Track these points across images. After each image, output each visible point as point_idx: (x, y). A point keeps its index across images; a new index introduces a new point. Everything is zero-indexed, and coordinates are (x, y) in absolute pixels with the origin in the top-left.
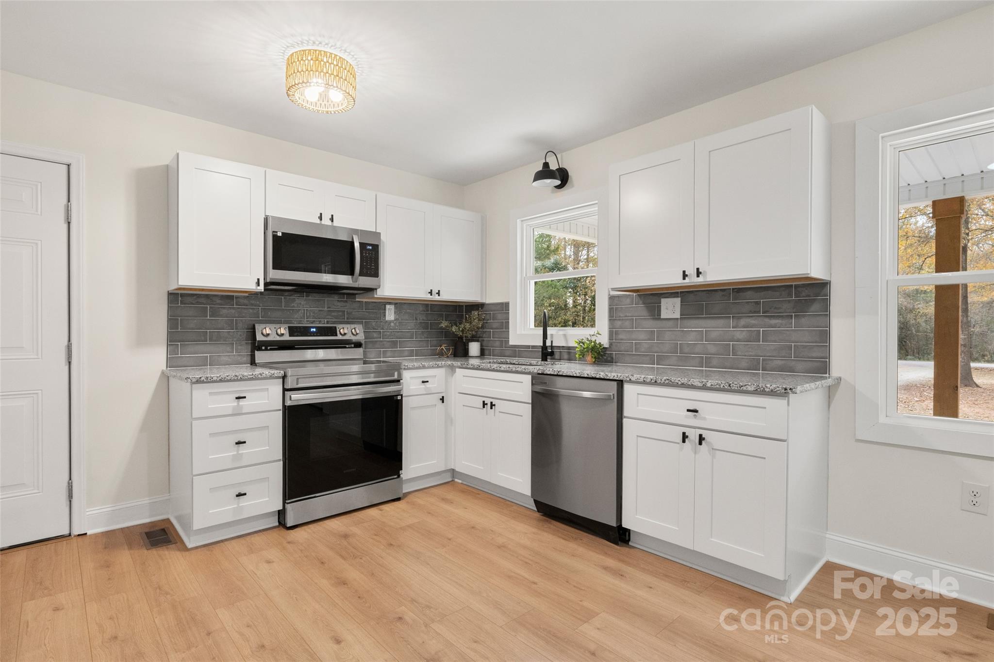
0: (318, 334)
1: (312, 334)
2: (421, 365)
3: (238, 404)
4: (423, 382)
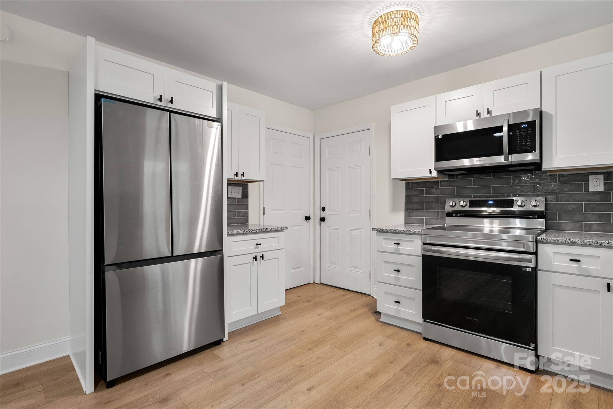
0: (495, 206)
1: (489, 206)
4: (571, 260)
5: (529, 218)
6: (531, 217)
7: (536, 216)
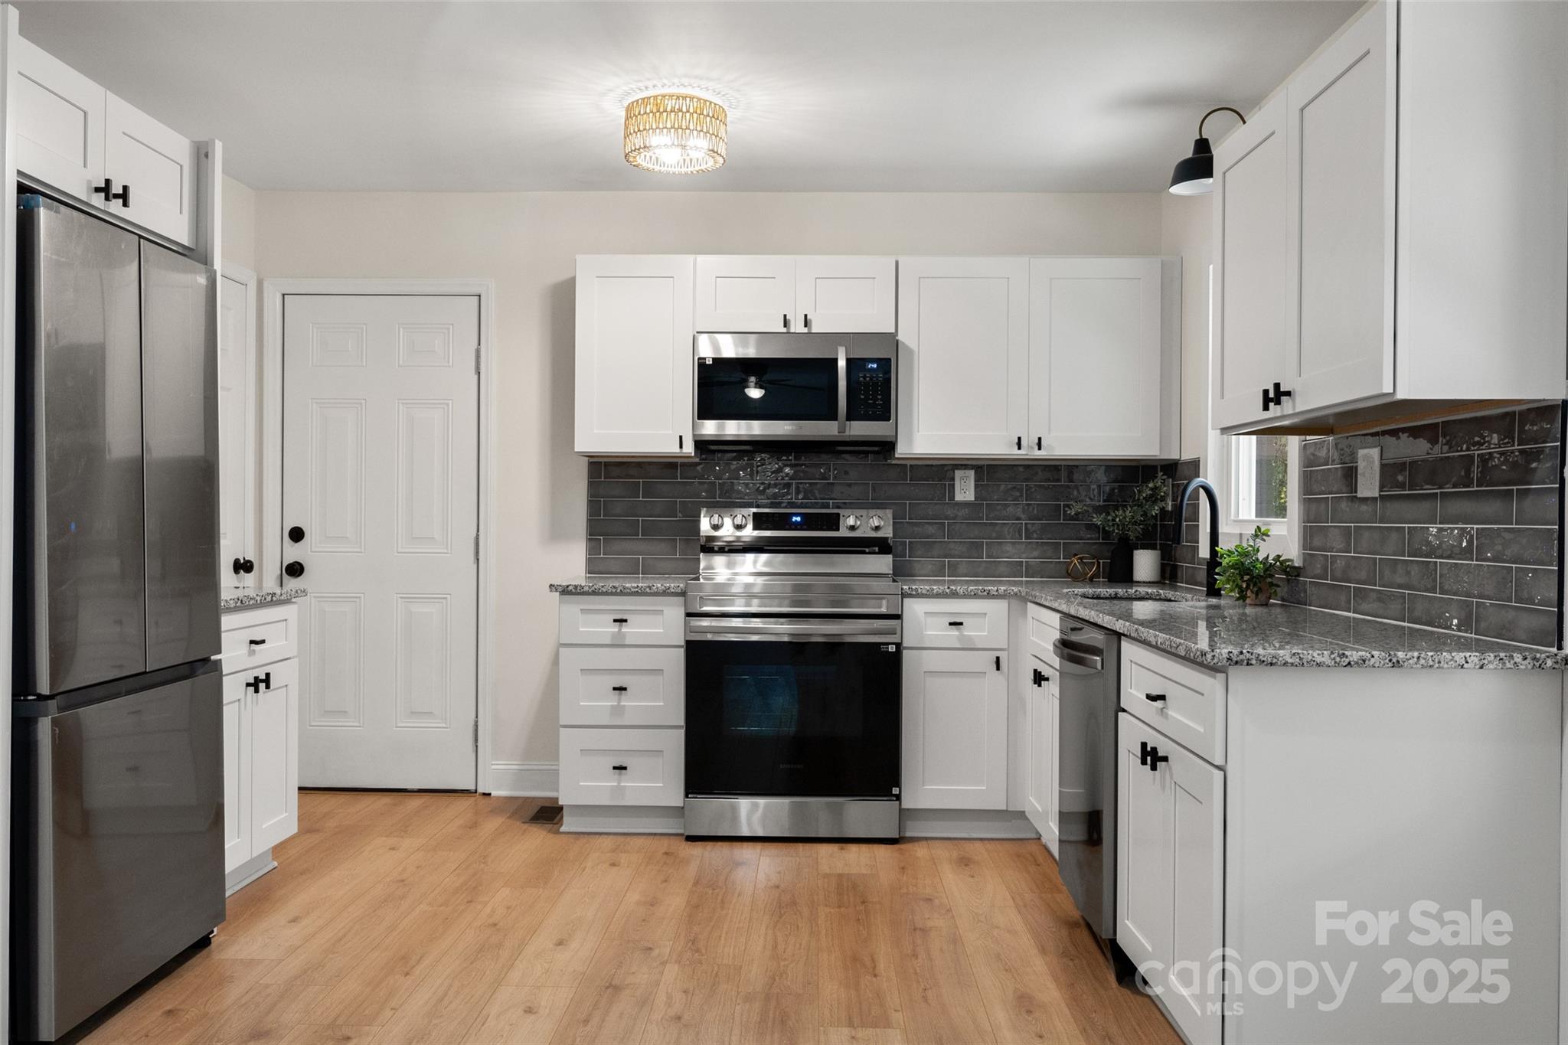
0: (805, 527)
1: (793, 527)
2: (948, 591)
3: (620, 630)
4: (951, 624)
5: (864, 553)
6: (867, 550)
7: (877, 549)
